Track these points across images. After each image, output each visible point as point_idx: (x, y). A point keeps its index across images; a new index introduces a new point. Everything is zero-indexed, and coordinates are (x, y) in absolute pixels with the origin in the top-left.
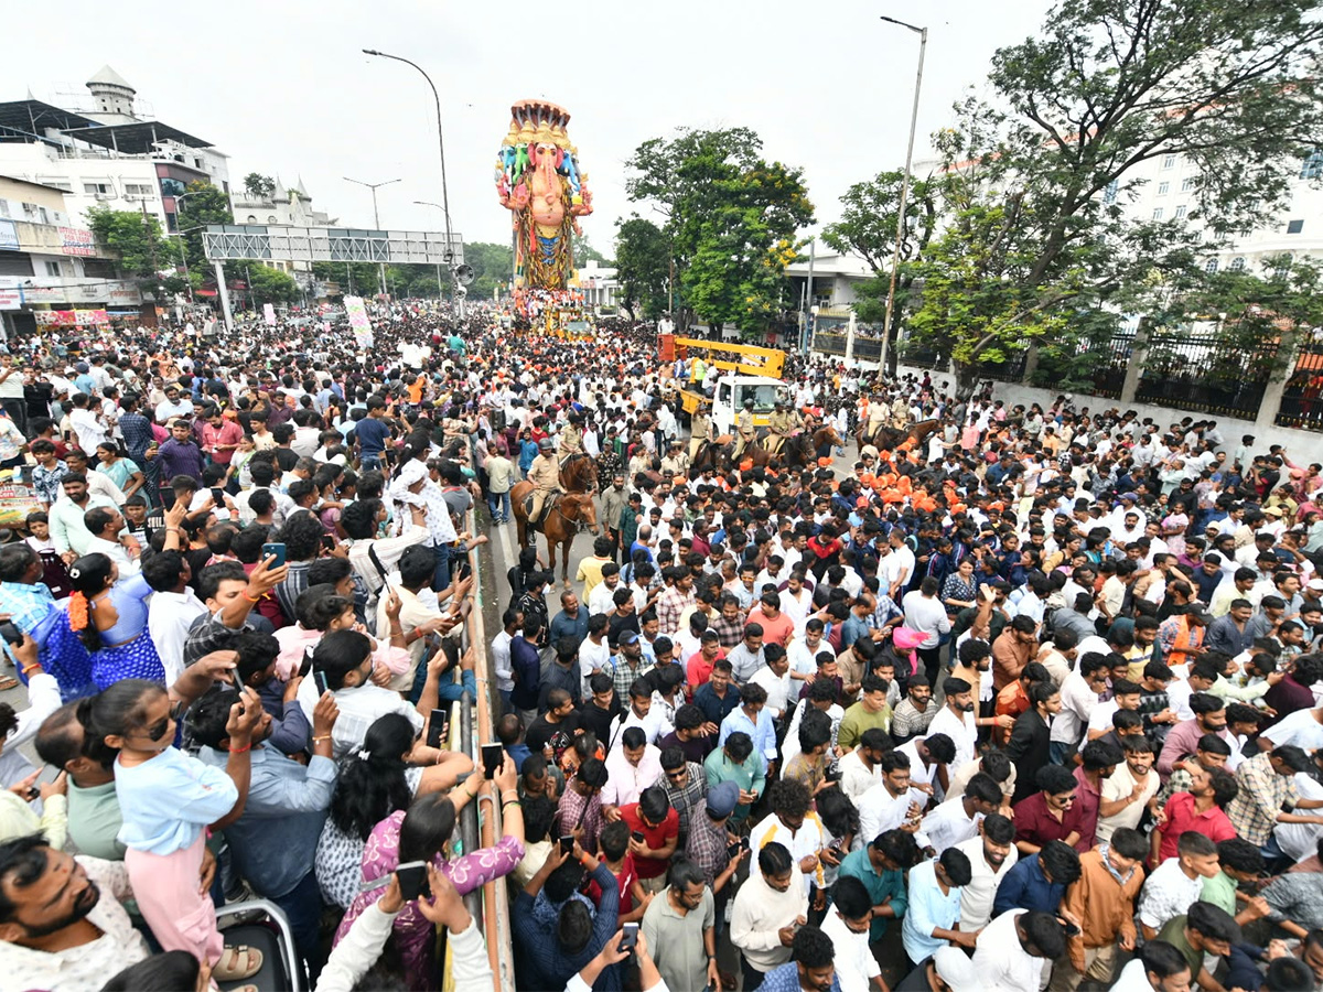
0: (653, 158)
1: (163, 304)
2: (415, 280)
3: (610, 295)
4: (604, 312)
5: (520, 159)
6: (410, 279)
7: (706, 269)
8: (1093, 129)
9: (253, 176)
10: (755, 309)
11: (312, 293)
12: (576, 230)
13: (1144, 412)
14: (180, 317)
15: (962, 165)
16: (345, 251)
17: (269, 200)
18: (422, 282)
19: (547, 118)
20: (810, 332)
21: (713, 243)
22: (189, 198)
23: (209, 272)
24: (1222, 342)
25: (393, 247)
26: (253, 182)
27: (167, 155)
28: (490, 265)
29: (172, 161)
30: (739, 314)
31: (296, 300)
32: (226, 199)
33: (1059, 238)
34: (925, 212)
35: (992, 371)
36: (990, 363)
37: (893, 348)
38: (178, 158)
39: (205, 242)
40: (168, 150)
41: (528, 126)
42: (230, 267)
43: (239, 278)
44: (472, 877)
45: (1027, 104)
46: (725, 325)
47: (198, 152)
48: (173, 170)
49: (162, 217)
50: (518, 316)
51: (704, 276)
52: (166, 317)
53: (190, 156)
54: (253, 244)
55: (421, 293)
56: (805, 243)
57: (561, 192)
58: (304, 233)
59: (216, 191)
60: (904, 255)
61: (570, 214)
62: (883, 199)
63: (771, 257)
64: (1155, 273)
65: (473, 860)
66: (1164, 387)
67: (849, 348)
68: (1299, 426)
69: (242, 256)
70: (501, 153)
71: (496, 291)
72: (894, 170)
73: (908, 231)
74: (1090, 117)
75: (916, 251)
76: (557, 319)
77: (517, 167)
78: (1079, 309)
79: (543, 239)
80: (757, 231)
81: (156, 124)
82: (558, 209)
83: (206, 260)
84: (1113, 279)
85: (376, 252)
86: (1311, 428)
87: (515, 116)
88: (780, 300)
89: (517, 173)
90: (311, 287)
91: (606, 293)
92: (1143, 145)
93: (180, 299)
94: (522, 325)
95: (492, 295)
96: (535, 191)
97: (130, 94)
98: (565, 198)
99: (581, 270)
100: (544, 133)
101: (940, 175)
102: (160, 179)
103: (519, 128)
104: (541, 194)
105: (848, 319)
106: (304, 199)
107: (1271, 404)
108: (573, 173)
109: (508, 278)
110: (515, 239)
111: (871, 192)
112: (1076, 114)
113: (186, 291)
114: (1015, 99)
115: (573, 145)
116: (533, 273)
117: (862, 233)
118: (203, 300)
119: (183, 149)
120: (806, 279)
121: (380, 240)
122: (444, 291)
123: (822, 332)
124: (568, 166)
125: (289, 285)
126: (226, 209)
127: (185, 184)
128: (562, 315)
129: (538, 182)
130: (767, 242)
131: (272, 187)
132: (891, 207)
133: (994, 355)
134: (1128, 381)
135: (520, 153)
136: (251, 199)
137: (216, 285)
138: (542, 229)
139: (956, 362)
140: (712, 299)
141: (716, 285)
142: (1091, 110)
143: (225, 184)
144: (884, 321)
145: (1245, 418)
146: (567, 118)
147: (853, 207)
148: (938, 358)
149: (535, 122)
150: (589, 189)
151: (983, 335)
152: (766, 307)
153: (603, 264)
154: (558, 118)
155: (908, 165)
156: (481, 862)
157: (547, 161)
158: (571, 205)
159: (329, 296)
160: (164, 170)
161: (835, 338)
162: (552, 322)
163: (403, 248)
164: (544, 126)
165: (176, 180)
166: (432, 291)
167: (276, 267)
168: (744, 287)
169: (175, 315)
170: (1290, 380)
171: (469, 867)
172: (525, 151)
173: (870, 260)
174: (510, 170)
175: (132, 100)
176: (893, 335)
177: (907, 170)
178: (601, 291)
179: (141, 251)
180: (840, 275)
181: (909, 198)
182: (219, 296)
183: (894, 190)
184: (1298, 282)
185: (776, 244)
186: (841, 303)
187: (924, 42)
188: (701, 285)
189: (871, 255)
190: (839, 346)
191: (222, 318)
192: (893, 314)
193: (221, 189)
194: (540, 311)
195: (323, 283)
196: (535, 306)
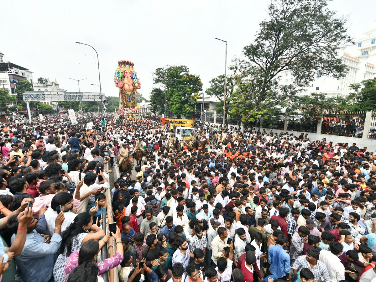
0: (160, 72)
1: (8, 115)
2: (91, 106)
3: (149, 110)
4: (147, 114)
5: (121, 75)
6: (89, 107)
7: (175, 101)
8: (269, 65)
9: (40, 78)
10: (189, 111)
11: (58, 111)
12: (137, 93)
13: (290, 132)
14: (14, 119)
15: (238, 73)
16: (69, 98)
17: (45, 85)
18: (93, 108)
19: (128, 65)
20: (204, 117)
21: (177, 94)
22: (19, 84)
23: (24, 105)
24: (306, 114)
25: (84, 97)
26: (41, 80)
27: (13, 72)
28: (114, 103)
29: (14, 74)
30: (185, 113)
31: (53, 113)
32: (32, 85)
33: (264, 90)
34: (231, 85)
35: (252, 124)
36: (251, 122)
37: (226, 120)
38: (16, 73)
39: (24, 96)
40: (13, 71)
41: (123, 66)
42: (32, 104)
43: (34, 107)
44: (105, 267)
45: (252, 59)
46: (181, 116)
47: (23, 71)
48: (14, 76)
49: (10, 89)
50: (121, 115)
51: (175, 103)
52: (9, 119)
53: (20, 72)
54: (39, 96)
55: (93, 110)
56: (201, 94)
57: (132, 83)
58: (56, 93)
59: (28, 82)
60: (227, 96)
61: (135, 88)
62: (220, 82)
63: (193, 97)
64: (288, 98)
65: (105, 262)
66: (293, 126)
67: (215, 121)
68: (327, 134)
69: (36, 100)
70: (115, 73)
71: (116, 109)
72: (222, 75)
73: (227, 90)
74: (268, 61)
75: (229, 95)
76: (132, 115)
77: (120, 76)
78: (271, 107)
79: (128, 95)
80: (188, 91)
81: (10, 63)
82: (132, 87)
83: (24, 102)
84: (278, 100)
85: (79, 98)
86: (329, 134)
87: (119, 64)
88: (196, 109)
89: (120, 78)
90: (58, 109)
91: (148, 109)
92: (280, 68)
93: (14, 114)
94: (122, 118)
95: (114, 111)
96: (125, 83)
97: (2, 55)
98: (133, 84)
99: (140, 103)
100: (127, 68)
101: (233, 76)
102: (10, 79)
103: (120, 67)
104: (127, 84)
105: (214, 113)
106: (57, 85)
107: (319, 128)
108: (135, 78)
109: (118, 106)
110: (120, 95)
111: (217, 80)
112: (264, 61)
113: (16, 111)
114: (250, 58)
115: (135, 71)
116: (125, 104)
117: (216, 90)
118: (22, 114)
119: (18, 70)
120: (202, 103)
121: (80, 95)
122: (100, 110)
123: (208, 117)
124: (134, 76)
125: (51, 109)
126: (31, 87)
127: (18, 80)
128: (133, 114)
129: (126, 80)
130: (191, 94)
131: (47, 81)
132: (222, 84)
133: (252, 120)
134: (285, 125)
135: (121, 73)
136: (40, 85)
137: (27, 109)
138: (127, 92)
139: (243, 122)
140: (177, 109)
141: (178, 105)
142: (267, 60)
143: (31, 80)
144: (223, 113)
145: (314, 132)
146: (133, 65)
147: (213, 84)
148: (238, 122)
149: (125, 65)
150: (140, 82)
151: (249, 115)
152: (192, 110)
153: (146, 101)
154: (131, 65)
155: (226, 73)
156: (108, 262)
157: (128, 75)
158: (135, 86)
159: (63, 112)
160: (11, 76)
161: (211, 118)
162: (130, 116)
163: (87, 97)
164: (127, 66)
165: (16, 79)
166: (96, 110)
167: (47, 104)
168: (186, 105)
169: (12, 118)
170: (323, 122)
171: (104, 264)
172: (122, 73)
173: (218, 97)
174: (118, 78)
175: (2, 57)
176: (226, 116)
177: (225, 75)
178: (146, 109)
179: (2, 99)
180: (211, 102)
181: (226, 81)
182: (27, 113)
183: (223, 80)
184: (320, 98)
185: (193, 94)
186: (212, 109)
187: (226, 44)
188: (174, 105)
189: (219, 96)
190: (212, 120)
191: (28, 119)
192: (225, 111)
193: (30, 82)
194: (127, 114)
195: (62, 108)
196: (126, 112)
